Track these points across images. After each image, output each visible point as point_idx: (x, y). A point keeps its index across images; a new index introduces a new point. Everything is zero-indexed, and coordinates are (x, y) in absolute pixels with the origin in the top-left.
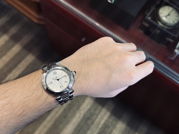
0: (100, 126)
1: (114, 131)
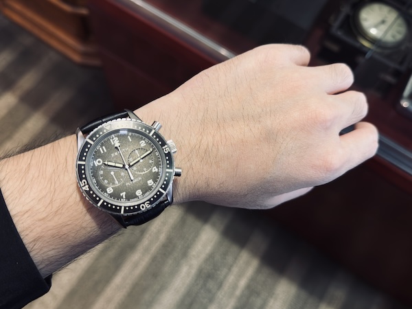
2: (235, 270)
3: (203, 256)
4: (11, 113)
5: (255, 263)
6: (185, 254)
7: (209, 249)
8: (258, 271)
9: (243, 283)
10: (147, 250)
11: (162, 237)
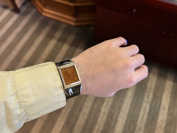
0: (153, 87)
1: (166, 88)
4: (56, 46)
8: (158, 79)
9: (154, 84)
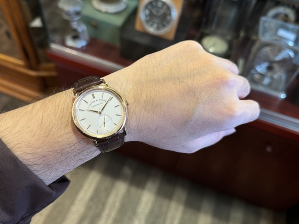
2: (170, 215)
3: (147, 211)
5: (181, 208)
6: (134, 213)
7: (149, 205)
8: (184, 212)
9: (176, 222)
10: (108, 216)
11: (117, 205)
